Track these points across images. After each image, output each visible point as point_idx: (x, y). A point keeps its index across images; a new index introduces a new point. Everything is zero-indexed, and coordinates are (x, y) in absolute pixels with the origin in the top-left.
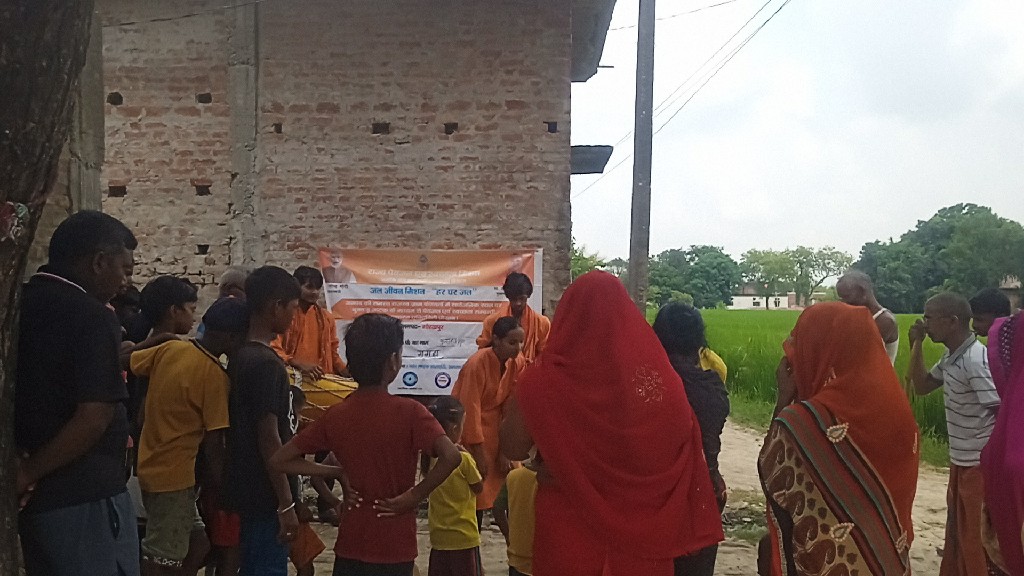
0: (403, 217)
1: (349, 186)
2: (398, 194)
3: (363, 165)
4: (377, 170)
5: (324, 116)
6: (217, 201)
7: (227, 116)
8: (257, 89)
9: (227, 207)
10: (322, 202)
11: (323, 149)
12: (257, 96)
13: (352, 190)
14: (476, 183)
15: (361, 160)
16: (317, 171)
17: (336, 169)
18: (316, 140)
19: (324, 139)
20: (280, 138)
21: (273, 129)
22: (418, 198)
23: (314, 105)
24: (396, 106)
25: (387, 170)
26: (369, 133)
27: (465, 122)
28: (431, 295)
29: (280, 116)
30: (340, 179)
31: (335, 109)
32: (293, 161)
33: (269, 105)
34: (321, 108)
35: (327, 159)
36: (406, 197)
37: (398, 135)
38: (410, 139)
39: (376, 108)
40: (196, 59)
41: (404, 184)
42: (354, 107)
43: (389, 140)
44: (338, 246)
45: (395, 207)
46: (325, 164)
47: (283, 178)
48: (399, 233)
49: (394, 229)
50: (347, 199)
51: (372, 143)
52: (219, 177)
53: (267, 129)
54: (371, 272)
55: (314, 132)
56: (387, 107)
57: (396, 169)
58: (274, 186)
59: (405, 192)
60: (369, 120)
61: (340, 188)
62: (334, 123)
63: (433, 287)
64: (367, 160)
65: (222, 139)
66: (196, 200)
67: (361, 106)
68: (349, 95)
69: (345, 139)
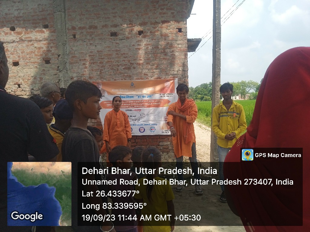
0: (124, 69)
1: (103, 57)
2: (121, 60)
3: (107, 49)
4: (113, 51)
5: (92, 30)
6: (53, 66)
7: (54, 33)
8: (65, 21)
9: (57, 68)
10: (92, 64)
11: (92, 44)
12: (65, 24)
13: (104, 59)
14: (151, 54)
15: (106, 47)
16: (90, 52)
17: (98, 51)
18: (89, 40)
19: (92, 40)
20: (76, 40)
21: (72, 37)
22: (129, 61)
23: (88, 27)
24: (119, 25)
25: (117, 50)
26: (109, 36)
27: (146, 30)
28: (136, 98)
29: (75, 31)
30: (99, 55)
31: (96, 27)
32: (81, 49)
33: (70, 27)
34: (91, 27)
35: (94, 47)
36: (125, 61)
37: (120, 37)
38: (125, 38)
39: (111, 26)
40: (42, 11)
41: (124, 56)
42: (103, 26)
43: (117, 39)
44: (100, 81)
45: (121, 65)
46: (93, 49)
47: (77, 55)
48: (123, 75)
49: (121, 73)
50: (102, 63)
51: (110, 40)
52: (53, 57)
53: (70, 37)
54: (113, 91)
55: (88, 37)
56: (116, 26)
57: (120, 50)
58: (75, 59)
59: (124, 59)
60: (109, 31)
61: (99, 59)
62: (95, 33)
63: (137, 95)
64: (109, 47)
65: (53, 42)
66: (45, 66)
67: (106, 26)
68: (101, 22)
69: (100, 39)
